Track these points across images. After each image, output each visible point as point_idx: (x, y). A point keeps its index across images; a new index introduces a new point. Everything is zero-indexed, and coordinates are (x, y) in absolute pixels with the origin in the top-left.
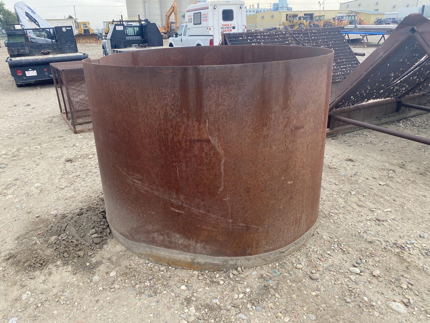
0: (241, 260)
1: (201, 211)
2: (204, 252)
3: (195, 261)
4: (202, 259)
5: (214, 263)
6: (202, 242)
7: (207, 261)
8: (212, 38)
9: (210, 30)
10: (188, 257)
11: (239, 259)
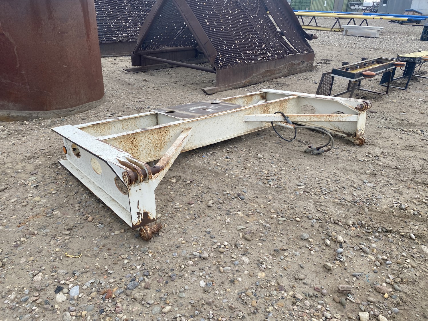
0: (41, 113)
1: (7, 81)
2: (15, 108)
3: (10, 115)
4: (14, 114)
5: (23, 116)
6: (12, 102)
7: (18, 114)
10: (5, 113)
11: (39, 113)
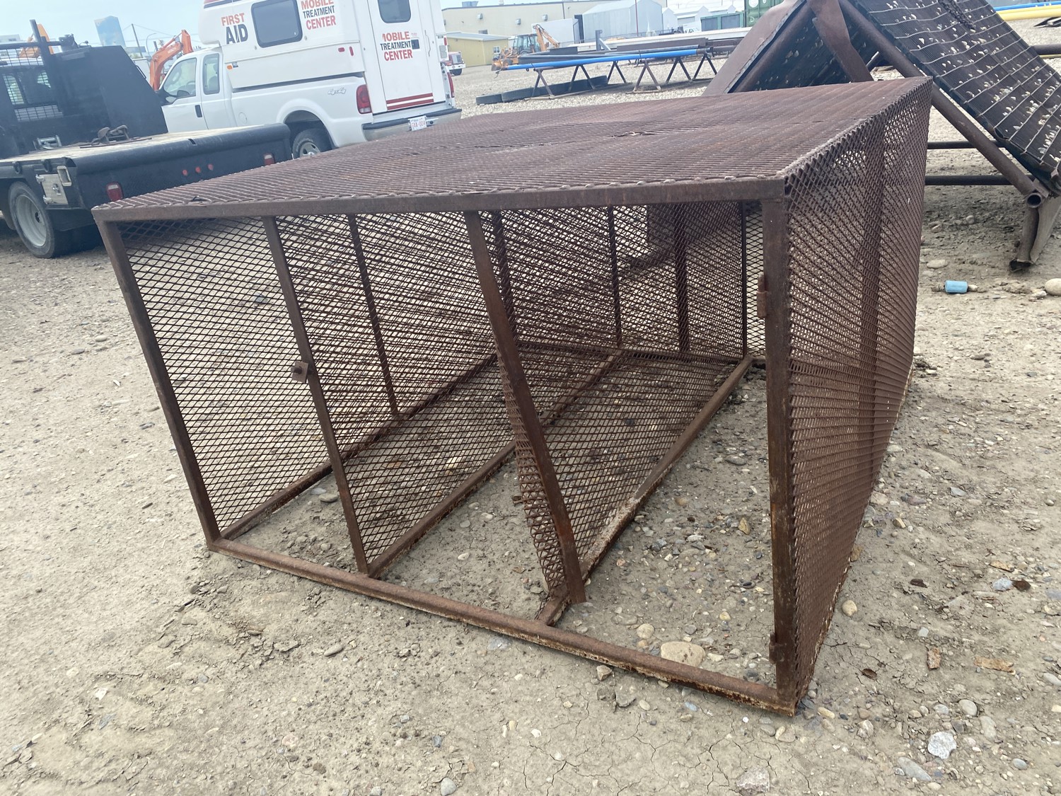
8: (361, 81)
9: (352, 54)
